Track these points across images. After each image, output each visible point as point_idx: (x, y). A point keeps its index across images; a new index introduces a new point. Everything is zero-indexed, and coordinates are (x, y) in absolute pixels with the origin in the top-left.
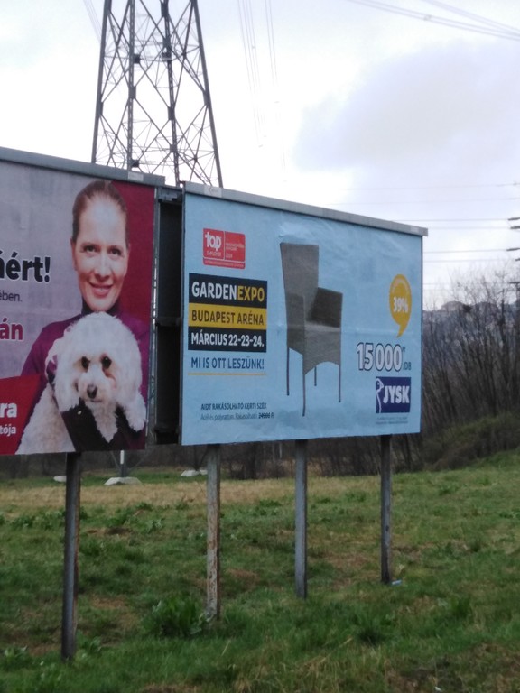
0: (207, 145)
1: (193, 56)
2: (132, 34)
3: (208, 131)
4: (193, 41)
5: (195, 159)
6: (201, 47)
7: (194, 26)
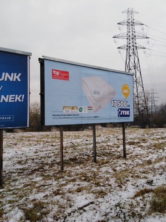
0: (141, 80)
1: (138, 68)
2: (129, 66)
3: (141, 78)
4: (138, 66)
5: (139, 82)
6: (140, 66)
7: (138, 64)
